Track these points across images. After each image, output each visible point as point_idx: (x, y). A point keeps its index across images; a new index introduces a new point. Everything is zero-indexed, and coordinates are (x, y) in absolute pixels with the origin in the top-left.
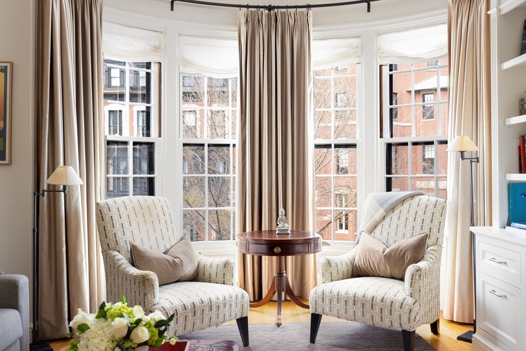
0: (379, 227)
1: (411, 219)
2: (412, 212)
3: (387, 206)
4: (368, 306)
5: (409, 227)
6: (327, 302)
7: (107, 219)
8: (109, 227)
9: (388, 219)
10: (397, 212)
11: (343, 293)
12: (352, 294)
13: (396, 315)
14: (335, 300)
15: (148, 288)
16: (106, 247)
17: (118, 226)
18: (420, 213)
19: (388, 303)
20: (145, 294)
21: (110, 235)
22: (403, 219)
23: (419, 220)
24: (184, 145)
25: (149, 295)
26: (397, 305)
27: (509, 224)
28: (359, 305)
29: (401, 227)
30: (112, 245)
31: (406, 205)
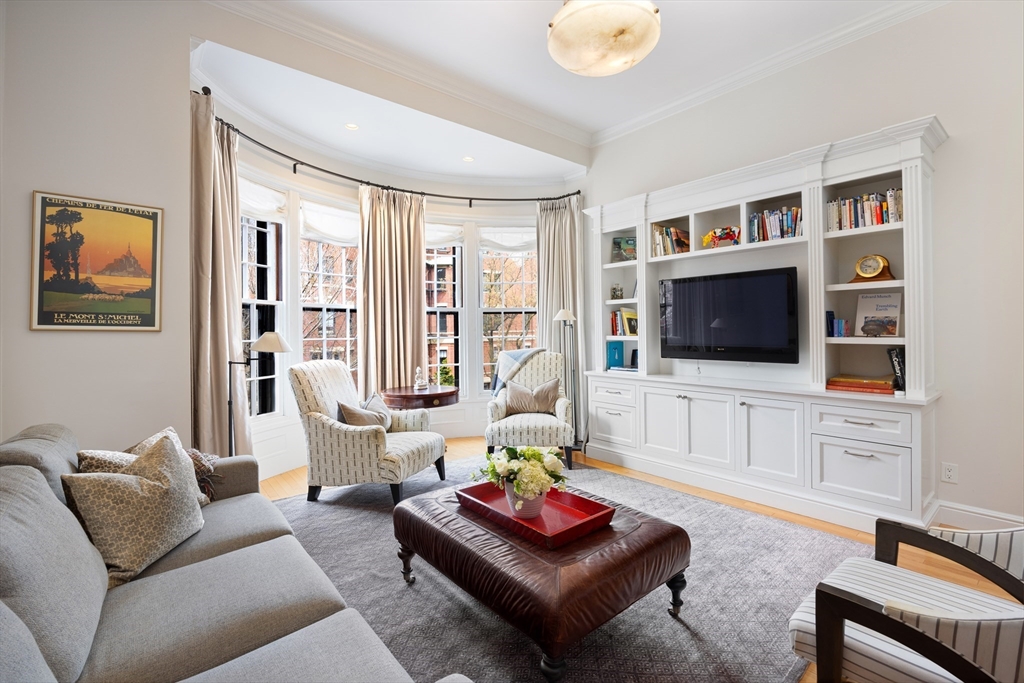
0: (517, 376)
1: (541, 369)
2: (541, 364)
3: (521, 360)
4: (540, 434)
5: (541, 375)
6: (503, 435)
7: (304, 382)
8: (307, 390)
9: (523, 370)
10: (529, 364)
11: (517, 426)
12: (525, 427)
13: (561, 437)
14: (511, 433)
15: (380, 440)
16: (305, 409)
17: (315, 388)
18: (547, 364)
19: (555, 429)
20: (377, 446)
21: (310, 398)
22: (535, 369)
23: (547, 369)
24: (304, 309)
25: (382, 446)
26: (562, 430)
27: (608, 368)
28: (532, 434)
29: (535, 375)
30: (313, 407)
31: (535, 358)
